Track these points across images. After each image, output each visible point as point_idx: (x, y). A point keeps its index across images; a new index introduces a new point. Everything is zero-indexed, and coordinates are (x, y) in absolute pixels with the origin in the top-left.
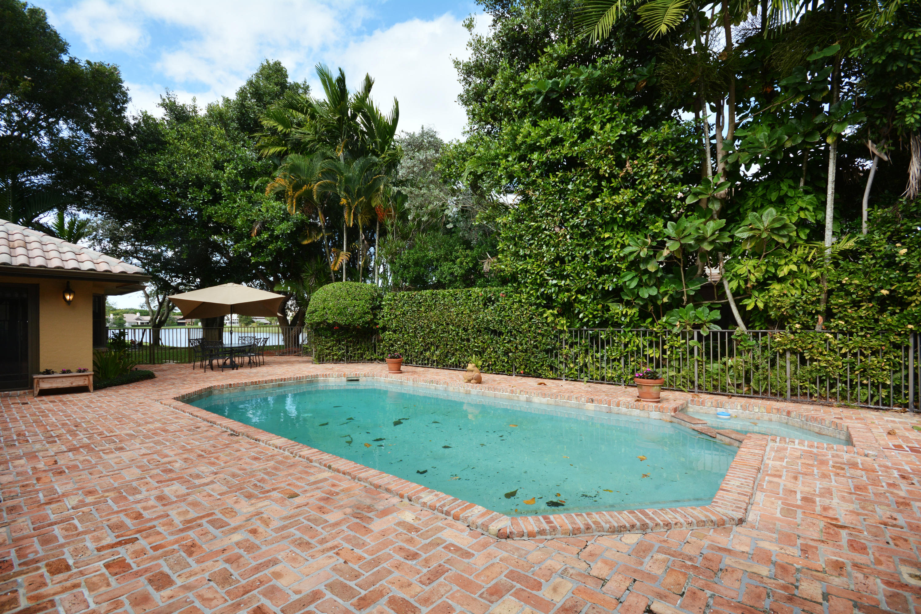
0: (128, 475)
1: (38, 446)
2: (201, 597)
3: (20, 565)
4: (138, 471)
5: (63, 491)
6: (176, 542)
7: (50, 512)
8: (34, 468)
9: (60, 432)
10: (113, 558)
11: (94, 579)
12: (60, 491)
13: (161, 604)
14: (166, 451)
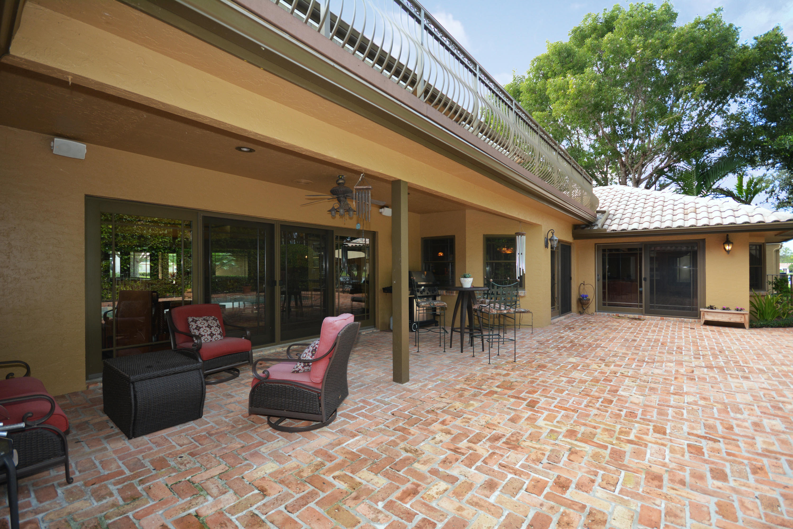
0: (739, 398)
1: (686, 358)
2: (742, 504)
3: (640, 418)
4: (751, 399)
5: (687, 391)
6: (749, 459)
7: (672, 399)
8: (677, 371)
9: (706, 353)
10: (695, 443)
11: (676, 448)
12: (685, 390)
13: (710, 487)
14: (786, 392)
